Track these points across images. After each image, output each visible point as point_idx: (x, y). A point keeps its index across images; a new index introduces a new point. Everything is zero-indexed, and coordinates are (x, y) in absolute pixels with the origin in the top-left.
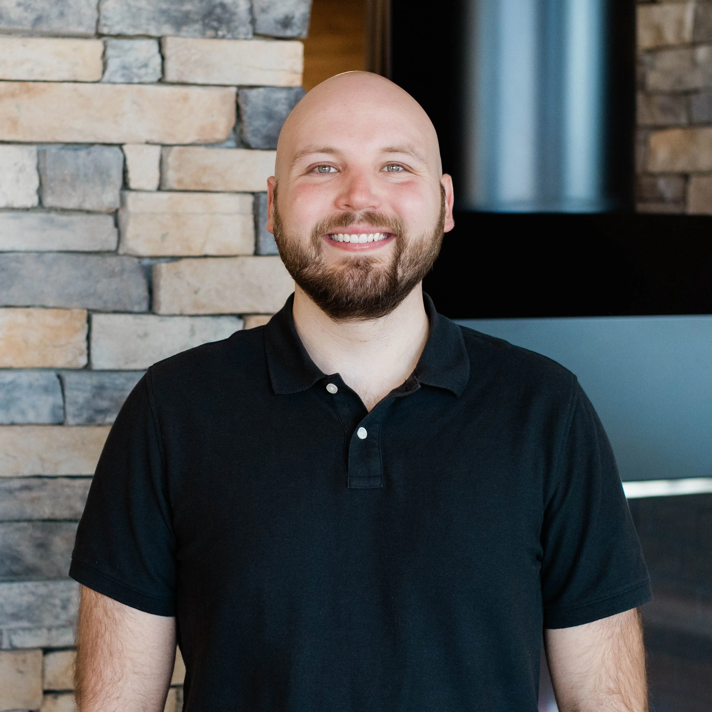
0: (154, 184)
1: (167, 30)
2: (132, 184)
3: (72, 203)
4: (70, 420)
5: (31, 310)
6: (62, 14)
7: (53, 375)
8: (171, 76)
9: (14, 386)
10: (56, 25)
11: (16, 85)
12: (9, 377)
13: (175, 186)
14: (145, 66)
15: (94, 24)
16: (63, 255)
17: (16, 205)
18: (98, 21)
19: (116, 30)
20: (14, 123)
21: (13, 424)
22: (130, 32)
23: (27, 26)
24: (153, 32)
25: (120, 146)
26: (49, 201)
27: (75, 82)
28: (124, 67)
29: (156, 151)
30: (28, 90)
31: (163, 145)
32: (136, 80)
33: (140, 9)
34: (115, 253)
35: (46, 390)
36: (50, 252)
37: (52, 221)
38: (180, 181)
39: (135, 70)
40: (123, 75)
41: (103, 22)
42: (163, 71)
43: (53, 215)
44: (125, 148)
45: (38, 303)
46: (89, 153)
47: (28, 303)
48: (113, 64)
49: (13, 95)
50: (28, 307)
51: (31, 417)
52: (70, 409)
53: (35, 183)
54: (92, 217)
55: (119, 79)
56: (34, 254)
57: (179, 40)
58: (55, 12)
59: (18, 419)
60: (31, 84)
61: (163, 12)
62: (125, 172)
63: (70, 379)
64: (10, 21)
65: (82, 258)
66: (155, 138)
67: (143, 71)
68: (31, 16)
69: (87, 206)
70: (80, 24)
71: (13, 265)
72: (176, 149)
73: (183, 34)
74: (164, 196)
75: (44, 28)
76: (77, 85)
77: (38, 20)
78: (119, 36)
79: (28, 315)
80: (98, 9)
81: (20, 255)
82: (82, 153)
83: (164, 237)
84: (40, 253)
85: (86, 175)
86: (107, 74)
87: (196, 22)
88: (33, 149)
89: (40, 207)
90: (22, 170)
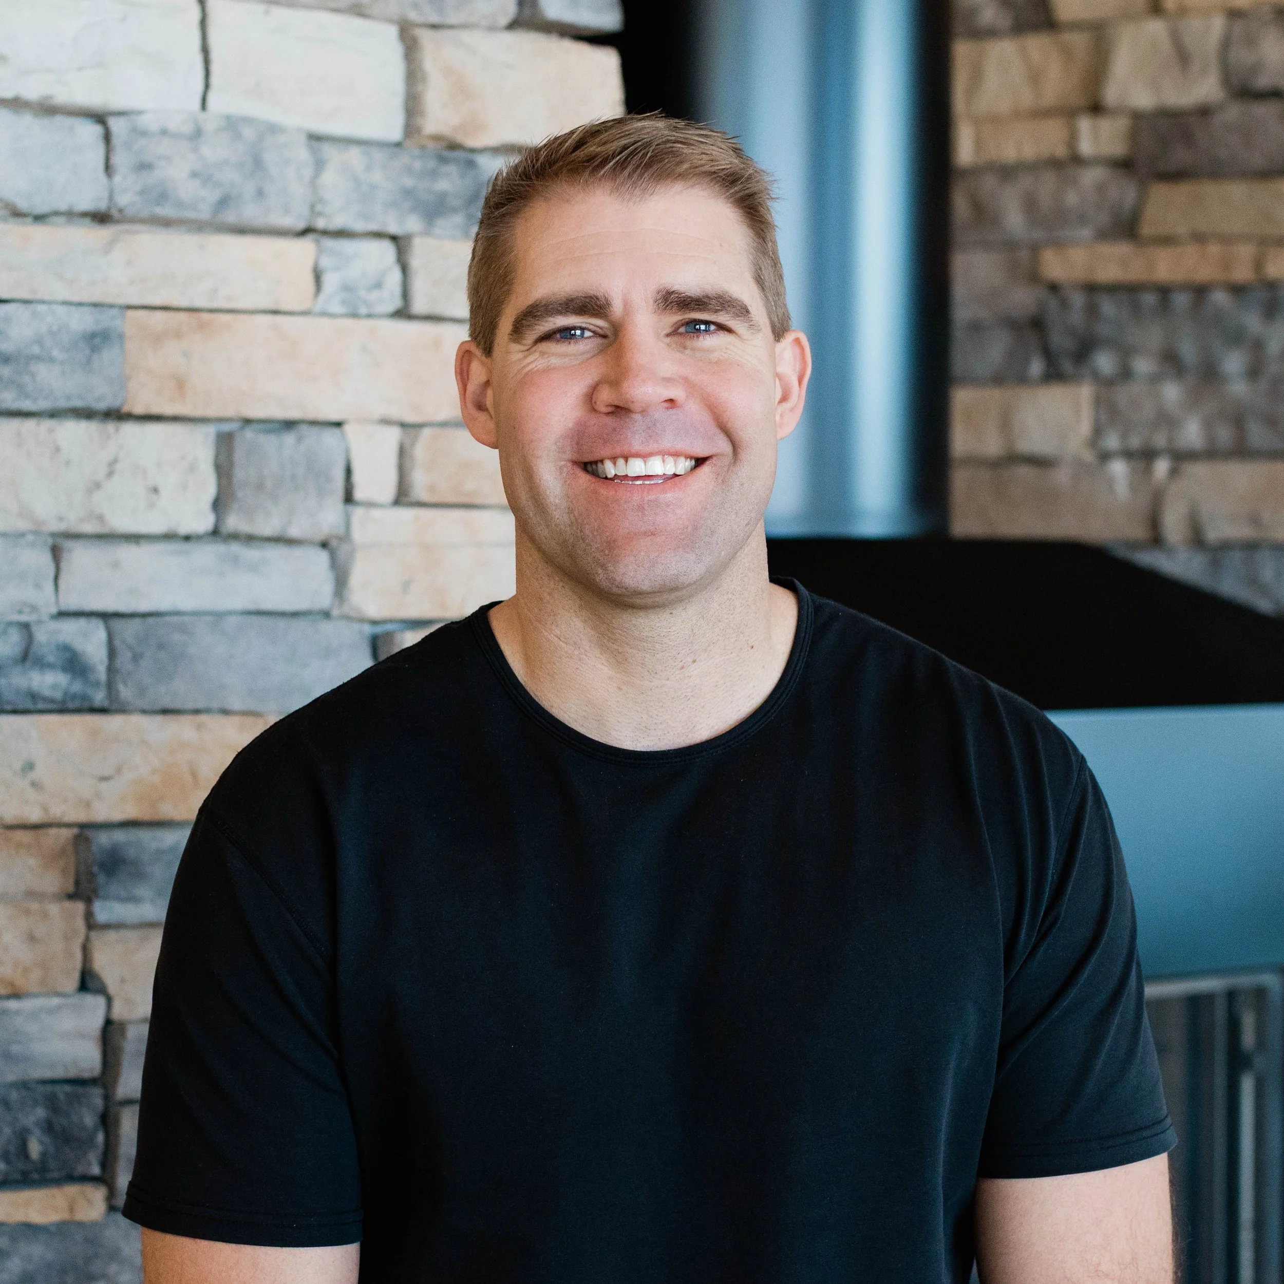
0: (388, 492)
1: (412, 224)
2: (359, 494)
3: (267, 527)
5: (203, 718)
6: (260, 193)
8: (419, 306)
10: (251, 213)
11: (182, 316)
12: (169, 838)
13: (424, 496)
14: (378, 285)
15: (306, 212)
16: (254, 619)
17: (183, 530)
18: (312, 207)
19: (339, 222)
20: (181, 384)
22: (359, 226)
23: (204, 213)
24: (393, 228)
25: (338, 424)
26: (233, 522)
27: (275, 312)
28: (347, 288)
29: (393, 435)
30: (202, 326)
31: (403, 425)
32: (363, 310)
33: (373, 187)
34: (327, 615)
36: (230, 613)
37: (235, 560)
38: (432, 489)
39: (363, 293)
40: (344, 302)
41: (319, 208)
42: (406, 294)
43: (235, 548)
44: (347, 428)
45: (215, 705)
46: (300, 440)
47: (200, 705)
48: (331, 281)
49: (178, 334)
50: (197, 712)
53: (210, 490)
54: (297, 552)
55: (337, 308)
56: (209, 619)
57: (431, 242)
58: (249, 189)
60: (206, 316)
61: (408, 193)
62: (349, 472)
64: (180, 204)
65: (281, 623)
66: (395, 413)
67: (374, 296)
68: (211, 196)
69: (294, 532)
70: (287, 210)
71: (177, 637)
72: (427, 432)
73: (437, 231)
74: (406, 514)
75: (230, 217)
76: (279, 319)
77: (224, 202)
78: (342, 234)
79: (199, 727)
80: (313, 183)
81: (186, 618)
82: (289, 439)
83: (406, 585)
84: (219, 616)
85: (293, 477)
86: (322, 297)
87: (455, 210)
88: (211, 431)
89: (215, 533)
90: (192, 468)
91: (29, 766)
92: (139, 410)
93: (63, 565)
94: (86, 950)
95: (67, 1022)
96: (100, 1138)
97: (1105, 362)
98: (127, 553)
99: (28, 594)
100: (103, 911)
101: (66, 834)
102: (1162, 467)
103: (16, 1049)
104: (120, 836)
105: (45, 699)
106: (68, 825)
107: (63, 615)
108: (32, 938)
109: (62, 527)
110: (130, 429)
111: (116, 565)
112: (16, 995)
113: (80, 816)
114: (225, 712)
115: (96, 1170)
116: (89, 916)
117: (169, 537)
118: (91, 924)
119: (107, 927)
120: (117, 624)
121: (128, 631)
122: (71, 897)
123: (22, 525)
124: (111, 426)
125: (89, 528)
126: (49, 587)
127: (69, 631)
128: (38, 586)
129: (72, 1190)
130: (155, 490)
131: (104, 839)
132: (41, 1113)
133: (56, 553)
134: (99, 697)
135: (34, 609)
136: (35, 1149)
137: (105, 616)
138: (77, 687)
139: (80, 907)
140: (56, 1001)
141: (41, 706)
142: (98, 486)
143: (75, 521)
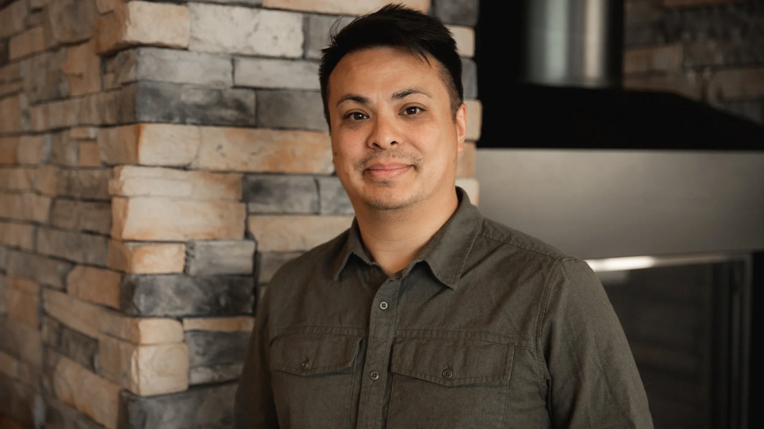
4: (323, 211)
5: (297, 132)
7: (311, 179)
9: (285, 186)
12: (282, 179)
21: (285, 213)
26: (310, 53)
35: (307, 189)
37: (312, 69)
47: (296, 126)
51: (297, 208)
52: (324, 204)
53: (301, 40)
56: (300, 92)
59: (289, 210)
63: (323, 182)
71: (286, 99)
79: (295, 135)
81: (290, 92)
82: (334, 20)
88: (301, 16)
89: (304, 58)
90: (292, 30)
91: (220, 147)
92: (270, 5)
93: (237, 67)
94: (246, 223)
95: (238, 251)
96: (252, 298)
97: (687, 36)
98: (264, 63)
99: (219, 77)
100: (253, 207)
101: (238, 176)
102: (707, 74)
103: (214, 261)
104: (261, 178)
105: (228, 121)
106: (239, 172)
107: (235, 87)
108: (222, 217)
109: (235, 51)
110: (264, 13)
111: (259, 68)
112: (215, 239)
113: (244, 168)
114: (306, 130)
115: (250, 311)
116: (247, 209)
117: (283, 58)
118: (248, 214)
119: (256, 214)
120: (259, 92)
121: (264, 95)
122: (241, 201)
123: (218, 49)
124: (255, 10)
125: (248, 52)
126: (230, 76)
127: (239, 93)
128: (224, 74)
129: (240, 319)
130: (276, 38)
131: (253, 178)
132: (226, 287)
133: (233, 62)
134: (252, 121)
135: (223, 84)
136: (223, 301)
137: (256, 89)
138: (242, 116)
139: (243, 206)
140: (232, 243)
141: (226, 123)
142: (250, 35)
143: (240, 48)
